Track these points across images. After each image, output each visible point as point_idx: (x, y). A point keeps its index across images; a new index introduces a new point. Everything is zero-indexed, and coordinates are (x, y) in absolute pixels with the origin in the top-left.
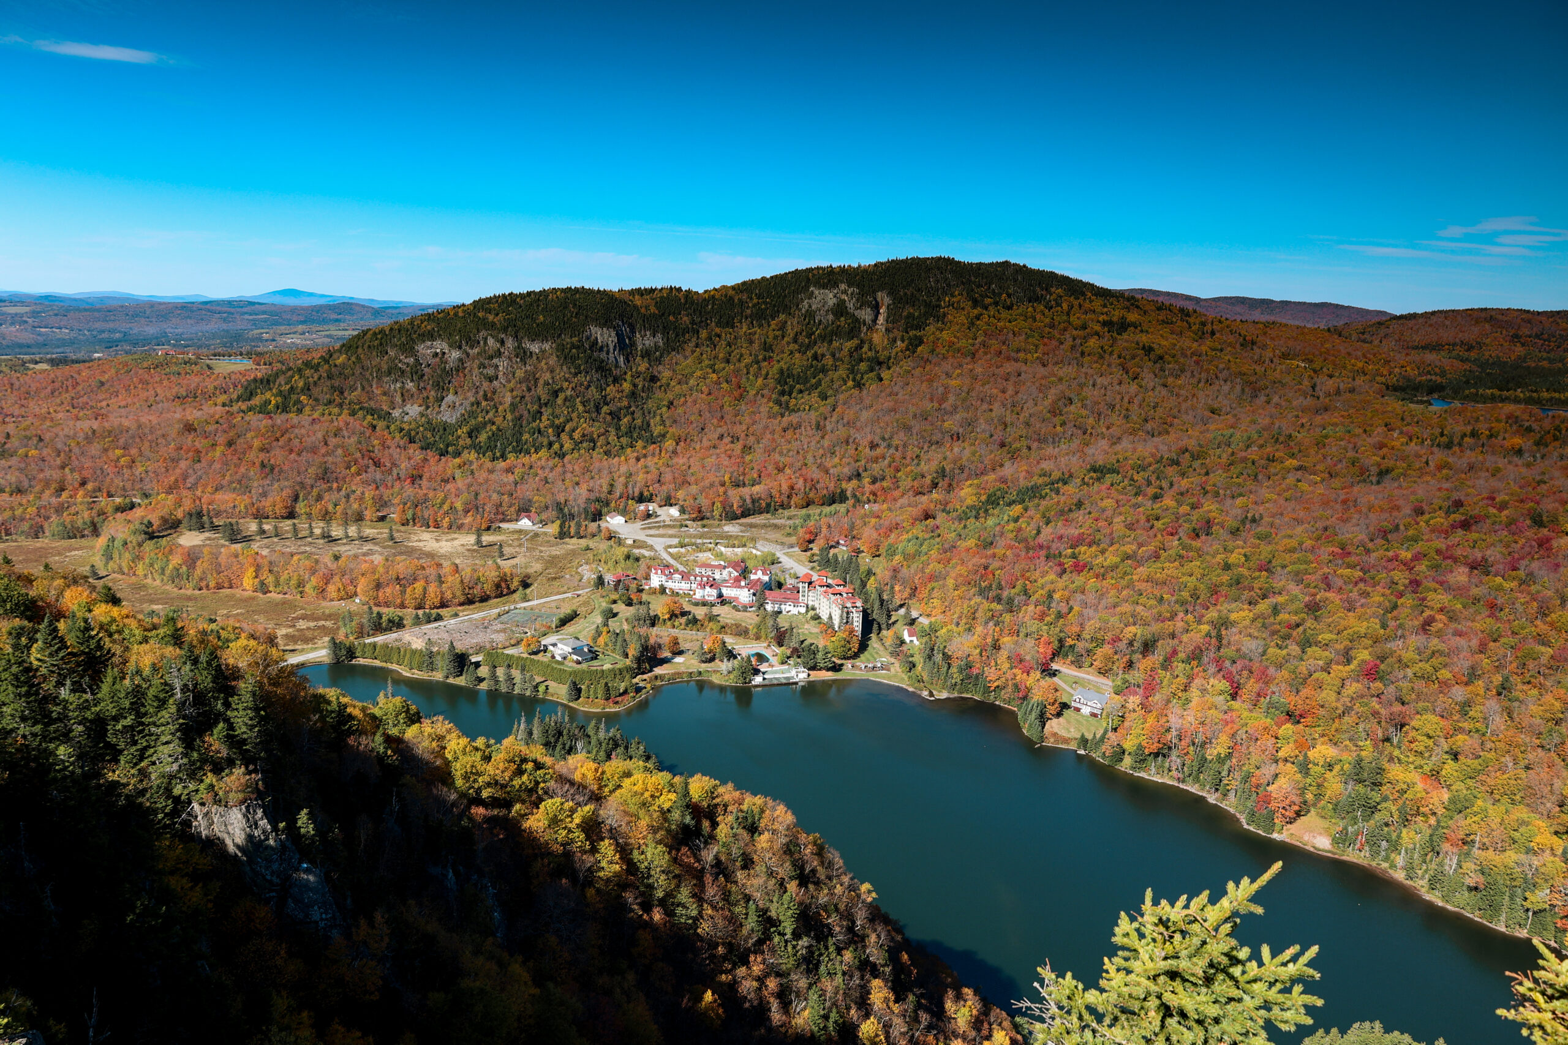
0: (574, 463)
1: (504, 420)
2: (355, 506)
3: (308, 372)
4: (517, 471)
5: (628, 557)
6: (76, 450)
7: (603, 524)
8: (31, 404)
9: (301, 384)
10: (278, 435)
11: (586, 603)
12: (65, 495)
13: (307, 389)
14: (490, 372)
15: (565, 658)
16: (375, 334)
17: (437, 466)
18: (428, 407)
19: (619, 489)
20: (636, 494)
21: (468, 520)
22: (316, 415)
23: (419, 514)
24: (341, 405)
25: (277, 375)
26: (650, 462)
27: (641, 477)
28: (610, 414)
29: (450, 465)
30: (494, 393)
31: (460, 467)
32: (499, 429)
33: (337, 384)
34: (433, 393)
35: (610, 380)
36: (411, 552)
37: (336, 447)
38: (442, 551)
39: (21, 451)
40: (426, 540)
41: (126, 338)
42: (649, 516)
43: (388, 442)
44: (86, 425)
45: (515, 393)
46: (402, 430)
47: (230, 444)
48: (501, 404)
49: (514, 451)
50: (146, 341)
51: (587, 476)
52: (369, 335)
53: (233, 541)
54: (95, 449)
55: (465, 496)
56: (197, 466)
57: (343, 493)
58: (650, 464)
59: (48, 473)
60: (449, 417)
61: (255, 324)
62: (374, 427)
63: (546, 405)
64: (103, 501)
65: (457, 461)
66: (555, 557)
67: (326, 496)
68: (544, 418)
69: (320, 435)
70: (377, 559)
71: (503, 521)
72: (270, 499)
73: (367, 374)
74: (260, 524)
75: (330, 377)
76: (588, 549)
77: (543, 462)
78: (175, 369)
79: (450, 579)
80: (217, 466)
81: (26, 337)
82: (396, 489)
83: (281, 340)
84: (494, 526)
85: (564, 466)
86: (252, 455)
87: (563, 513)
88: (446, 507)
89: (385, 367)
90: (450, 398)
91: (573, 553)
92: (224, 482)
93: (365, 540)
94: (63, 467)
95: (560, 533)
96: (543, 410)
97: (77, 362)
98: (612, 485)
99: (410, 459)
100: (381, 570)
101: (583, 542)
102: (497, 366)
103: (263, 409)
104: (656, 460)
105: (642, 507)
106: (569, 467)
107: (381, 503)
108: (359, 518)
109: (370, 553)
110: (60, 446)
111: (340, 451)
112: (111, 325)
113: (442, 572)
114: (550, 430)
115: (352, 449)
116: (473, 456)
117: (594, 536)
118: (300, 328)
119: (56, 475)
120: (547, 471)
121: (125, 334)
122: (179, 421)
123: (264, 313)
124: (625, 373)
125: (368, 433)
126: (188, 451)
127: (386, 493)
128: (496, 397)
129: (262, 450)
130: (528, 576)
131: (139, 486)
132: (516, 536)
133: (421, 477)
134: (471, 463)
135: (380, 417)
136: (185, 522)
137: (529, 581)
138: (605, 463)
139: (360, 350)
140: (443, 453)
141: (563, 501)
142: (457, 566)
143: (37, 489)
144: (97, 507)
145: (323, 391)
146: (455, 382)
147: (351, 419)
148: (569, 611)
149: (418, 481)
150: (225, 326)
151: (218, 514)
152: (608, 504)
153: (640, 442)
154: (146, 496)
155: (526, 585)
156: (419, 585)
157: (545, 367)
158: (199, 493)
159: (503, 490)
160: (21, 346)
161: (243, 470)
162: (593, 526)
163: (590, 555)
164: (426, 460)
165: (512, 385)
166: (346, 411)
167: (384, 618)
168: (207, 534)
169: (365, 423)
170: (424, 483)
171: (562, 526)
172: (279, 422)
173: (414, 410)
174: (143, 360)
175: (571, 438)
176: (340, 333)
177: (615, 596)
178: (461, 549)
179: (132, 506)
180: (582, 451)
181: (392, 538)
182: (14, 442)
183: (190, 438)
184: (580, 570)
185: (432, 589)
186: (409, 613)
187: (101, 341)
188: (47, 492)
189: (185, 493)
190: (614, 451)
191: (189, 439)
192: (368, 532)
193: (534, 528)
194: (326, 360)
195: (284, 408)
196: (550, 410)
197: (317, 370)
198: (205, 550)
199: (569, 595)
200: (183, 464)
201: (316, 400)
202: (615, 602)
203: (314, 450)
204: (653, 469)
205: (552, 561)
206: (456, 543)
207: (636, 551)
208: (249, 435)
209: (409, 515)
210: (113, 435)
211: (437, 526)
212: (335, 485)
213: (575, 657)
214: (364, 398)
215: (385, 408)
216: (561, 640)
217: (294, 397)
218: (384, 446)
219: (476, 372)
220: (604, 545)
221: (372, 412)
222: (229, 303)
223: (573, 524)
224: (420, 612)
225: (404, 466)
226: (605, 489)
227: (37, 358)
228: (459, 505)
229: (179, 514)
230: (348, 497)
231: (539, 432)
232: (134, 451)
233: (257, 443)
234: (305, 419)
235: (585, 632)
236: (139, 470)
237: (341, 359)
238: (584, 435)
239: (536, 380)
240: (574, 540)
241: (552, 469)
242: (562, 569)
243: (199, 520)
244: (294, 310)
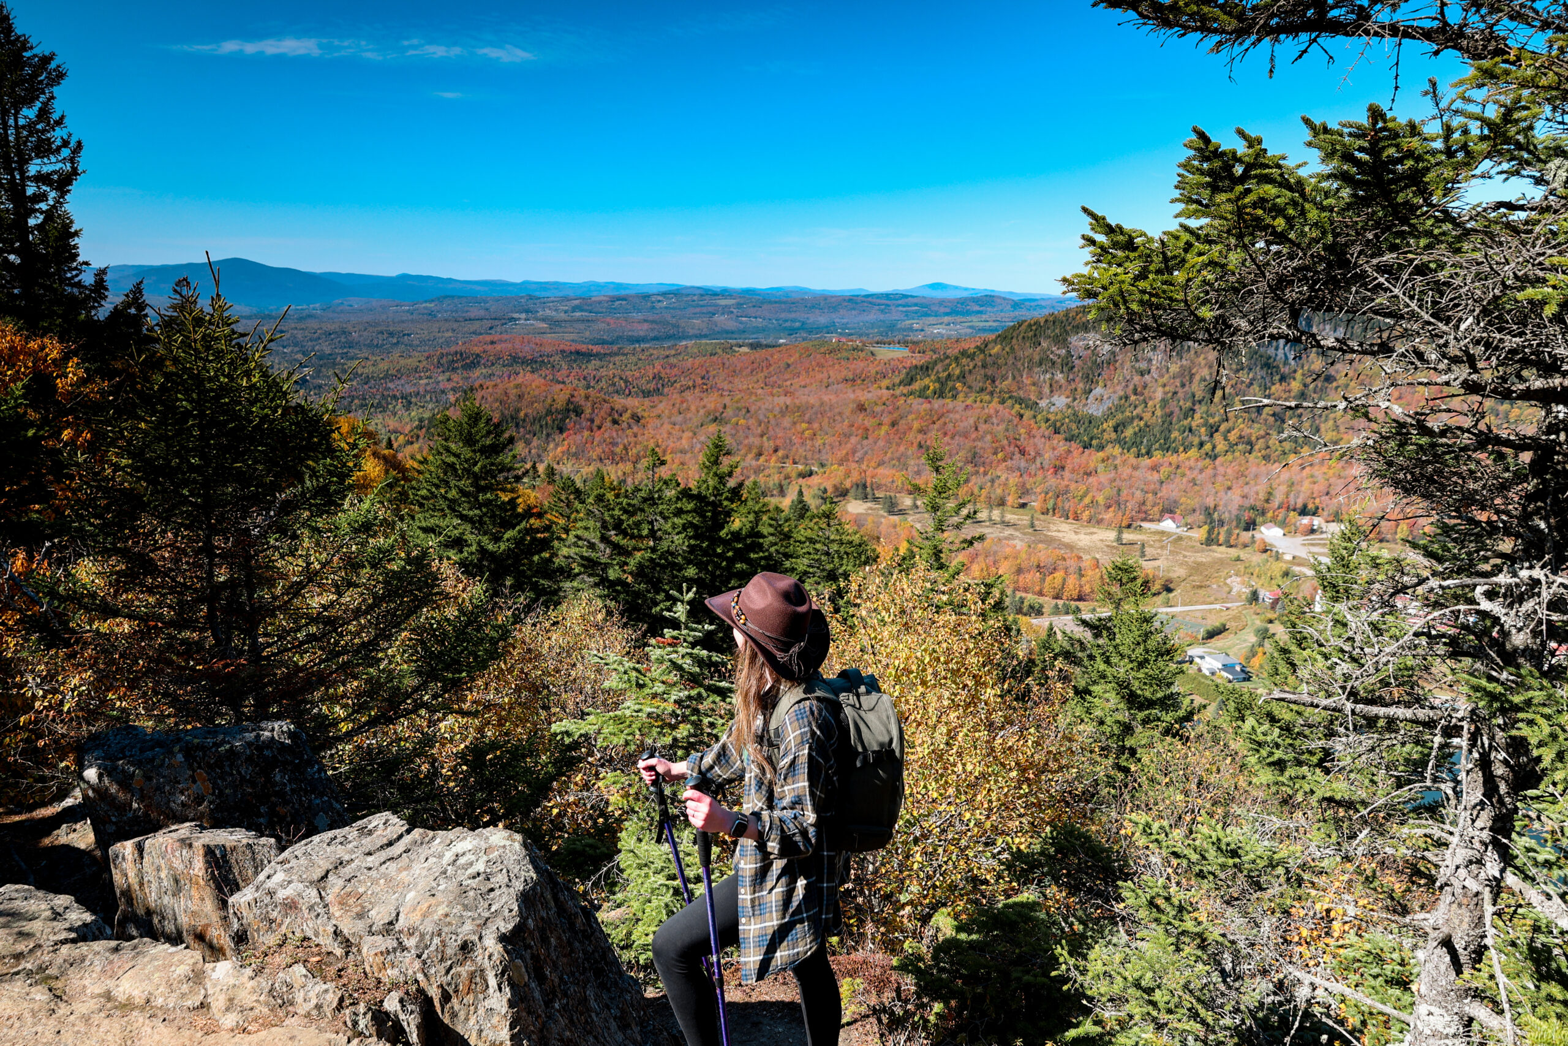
0: (1227, 466)
1: (1154, 415)
2: (999, 491)
3: (964, 361)
4: (1162, 470)
5: (1286, 574)
6: (773, 422)
7: (1258, 536)
8: (736, 380)
9: (957, 372)
10: (935, 418)
11: (1236, 618)
12: (762, 459)
13: (962, 377)
14: (1143, 365)
15: (1213, 674)
16: (1030, 325)
17: (1079, 458)
18: (1075, 399)
19: (1278, 498)
20: (1299, 505)
21: (1108, 516)
22: (969, 401)
23: (1060, 504)
24: (992, 394)
25: (935, 363)
26: (1318, 472)
27: (1306, 486)
28: (1274, 415)
29: (1094, 458)
30: (1145, 387)
31: (1103, 461)
32: (1147, 425)
33: (990, 373)
34: (1081, 386)
35: (1277, 377)
36: (1049, 541)
37: (986, 433)
38: (1081, 544)
39: (734, 420)
40: (1064, 531)
41: (804, 327)
42: (1313, 531)
43: (1034, 432)
44: (782, 400)
45: (1167, 389)
46: (1048, 420)
47: (893, 424)
48: (1151, 398)
49: (1161, 448)
50: (818, 329)
51: (1241, 481)
52: (1024, 327)
53: (891, 512)
54: (786, 422)
55: (1108, 491)
56: (865, 442)
57: (989, 477)
58: (1317, 473)
59: (751, 439)
60: (1095, 409)
61: (907, 314)
62: (1021, 416)
63: (1200, 402)
64: (789, 467)
65: (1101, 454)
66: (1200, 564)
67: (974, 479)
68: (1197, 416)
69: (971, 421)
70: (1019, 544)
71: (1144, 520)
72: (924, 478)
73: (1019, 365)
74: (915, 499)
75: (984, 366)
76: (1238, 559)
77: (1192, 463)
78: (845, 354)
79: (1090, 573)
80: (881, 443)
81: (731, 325)
82: (1039, 478)
83: (929, 330)
84: (1135, 524)
85: (1215, 468)
86: (911, 436)
87: (1211, 517)
88: (1087, 500)
89: (1037, 358)
90: (1098, 391)
91: (1221, 562)
92: (886, 459)
93: (1007, 524)
94: (762, 436)
95: (1207, 539)
96: (1196, 407)
97: (768, 346)
98: (1270, 494)
99: (1054, 449)
100: (1024, 556)
101: (1234, 553)
102: (1150, 360)
103: (922, 394)
104: (1324, 469)
105: (1306, 520)
106: (1221, 470)
107: (1024, 491)
108: (1002, 503)
109: (1011, 537)
110: (761, 417)
111: (989, 437)
112: (793, 315)
113: (1083, 565)
114: (1203, 430)
115: (1000, 436)
116: (1117, 450)
117: (1245, 546)
118: (946, 319)
119: (756, 441)
120: (1196, 472)
121: (803, 323)
122: (854, 401)
123: (916, 305)
124: (1295, 371)
125: (1016, 420)
126: (858, 428)
127: (1029, 482)
128: (1146, 392)
129: (920, 431)
130: (1170, 581)
131: (817, 456)
132: (1157, 537)
133: (1063, 468)
134: (1115, 457)
135: (1027, 407)
136: (852, 492)
137: (1171, 586)
138: (1263, 468)
139: (1014, 341)
140: (1086, 447)
141: (1212, 506)
142: (1098, 561)
143: (743, 452)
144: (785, 472)
145: (976, 380)
146: (1105, 374)
147: (1000, 407)
148: (1217, 624)
149: (1060, 472)
150: (882, 317)
151: (879, 487)
152: (1263, 513)
153: (1306, 448)
154: (822, 465)
155: (1169, 590)
156: (1059, 575)
157: (1203, 362)
158: (864, 467)
159: (1146, 488)
160: (727, 332)
161: (902, 449)
162: (1246, 536)
163: (1240, 566)
164: (1069, 451)
165: (1165, 380)
166: (996, 400)
167: (1026, 604)
168: (869, 505)
169: (1013, 412)
170: (1067, 474)
171: (1210, 532)
172: (936, 406)
173: (1061, 401)
174: (821, 345)
175: (1226, 439)
176: (982, 324)
177: (1271, 615)
178: (1099, 544)
179: (811, 474)
180: (1237, 454)
181: (1032, 526)
182: (729, 412)
183: (861, 416)
184: (1229, 581)
185: (1072, 581)
186: (1048, 602)
187: (785, 329)
188: (750, 456)
189: (853, 465)
190: (1274, 456)
191: (860, 418)
192: (1010, 517)
193: (1178, 531)
194: (983, 348)
195: (940, 394)
196: (1204, 408)
197: (973, 359)
198: (870, 519)
199: (1218, 607)
200: (853, 440)
201: (970, 387)
202: (1271, 621)
203: (965, 435)
204: (1320, 478)
205: (1197, 568)
206: (1095, 537)
207: (1296, 569)
208: (910, 417)
209: (1050, 505)
210: (800, 410)
211: (1076, 518)
212: (982, 470)
213: (1225, 674)
214: (1014, 387)
215: (1033, 398)
216: (1210, 654)
217: (950, 384)
218: (1030, 435)
219: (1128, 365)
220: (1257, 558)
221: (1020, 401)
222: (887, 296)
223: (1223, 531)
224: (1060, 602)
225: (1048, 456)
226: (1262, 496)
227: (740, 342)
228: (1101, 499)
229: (848, 484)
230: (993, 481)
231: (1190, 430)
232: (816, 426)
233: (916, 425)
234: (959, 403)
235: (1235, 649)
236: (819, 442)
237: (996, 349)
238: (1241, 437)
239: (1192, 376)
240: (1223, 549)
241: (1201, 471)
242: (1208, 577)
243: (864, 491)
244: (942, 302)
